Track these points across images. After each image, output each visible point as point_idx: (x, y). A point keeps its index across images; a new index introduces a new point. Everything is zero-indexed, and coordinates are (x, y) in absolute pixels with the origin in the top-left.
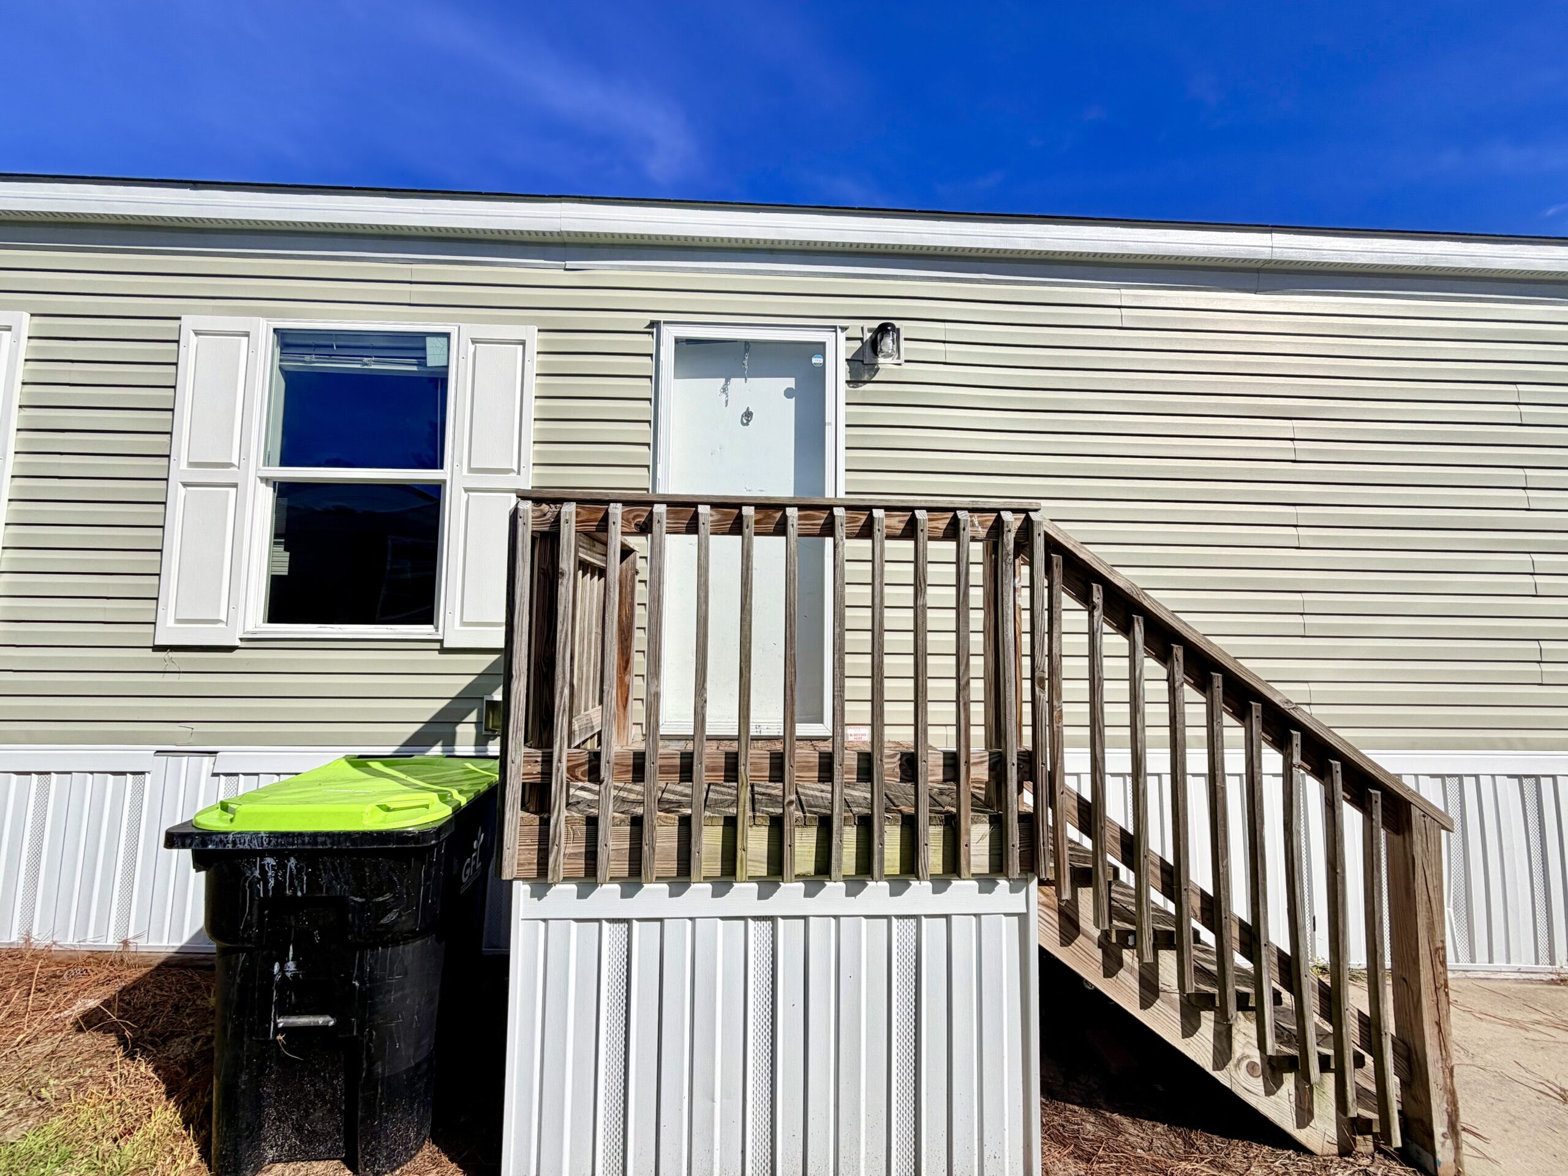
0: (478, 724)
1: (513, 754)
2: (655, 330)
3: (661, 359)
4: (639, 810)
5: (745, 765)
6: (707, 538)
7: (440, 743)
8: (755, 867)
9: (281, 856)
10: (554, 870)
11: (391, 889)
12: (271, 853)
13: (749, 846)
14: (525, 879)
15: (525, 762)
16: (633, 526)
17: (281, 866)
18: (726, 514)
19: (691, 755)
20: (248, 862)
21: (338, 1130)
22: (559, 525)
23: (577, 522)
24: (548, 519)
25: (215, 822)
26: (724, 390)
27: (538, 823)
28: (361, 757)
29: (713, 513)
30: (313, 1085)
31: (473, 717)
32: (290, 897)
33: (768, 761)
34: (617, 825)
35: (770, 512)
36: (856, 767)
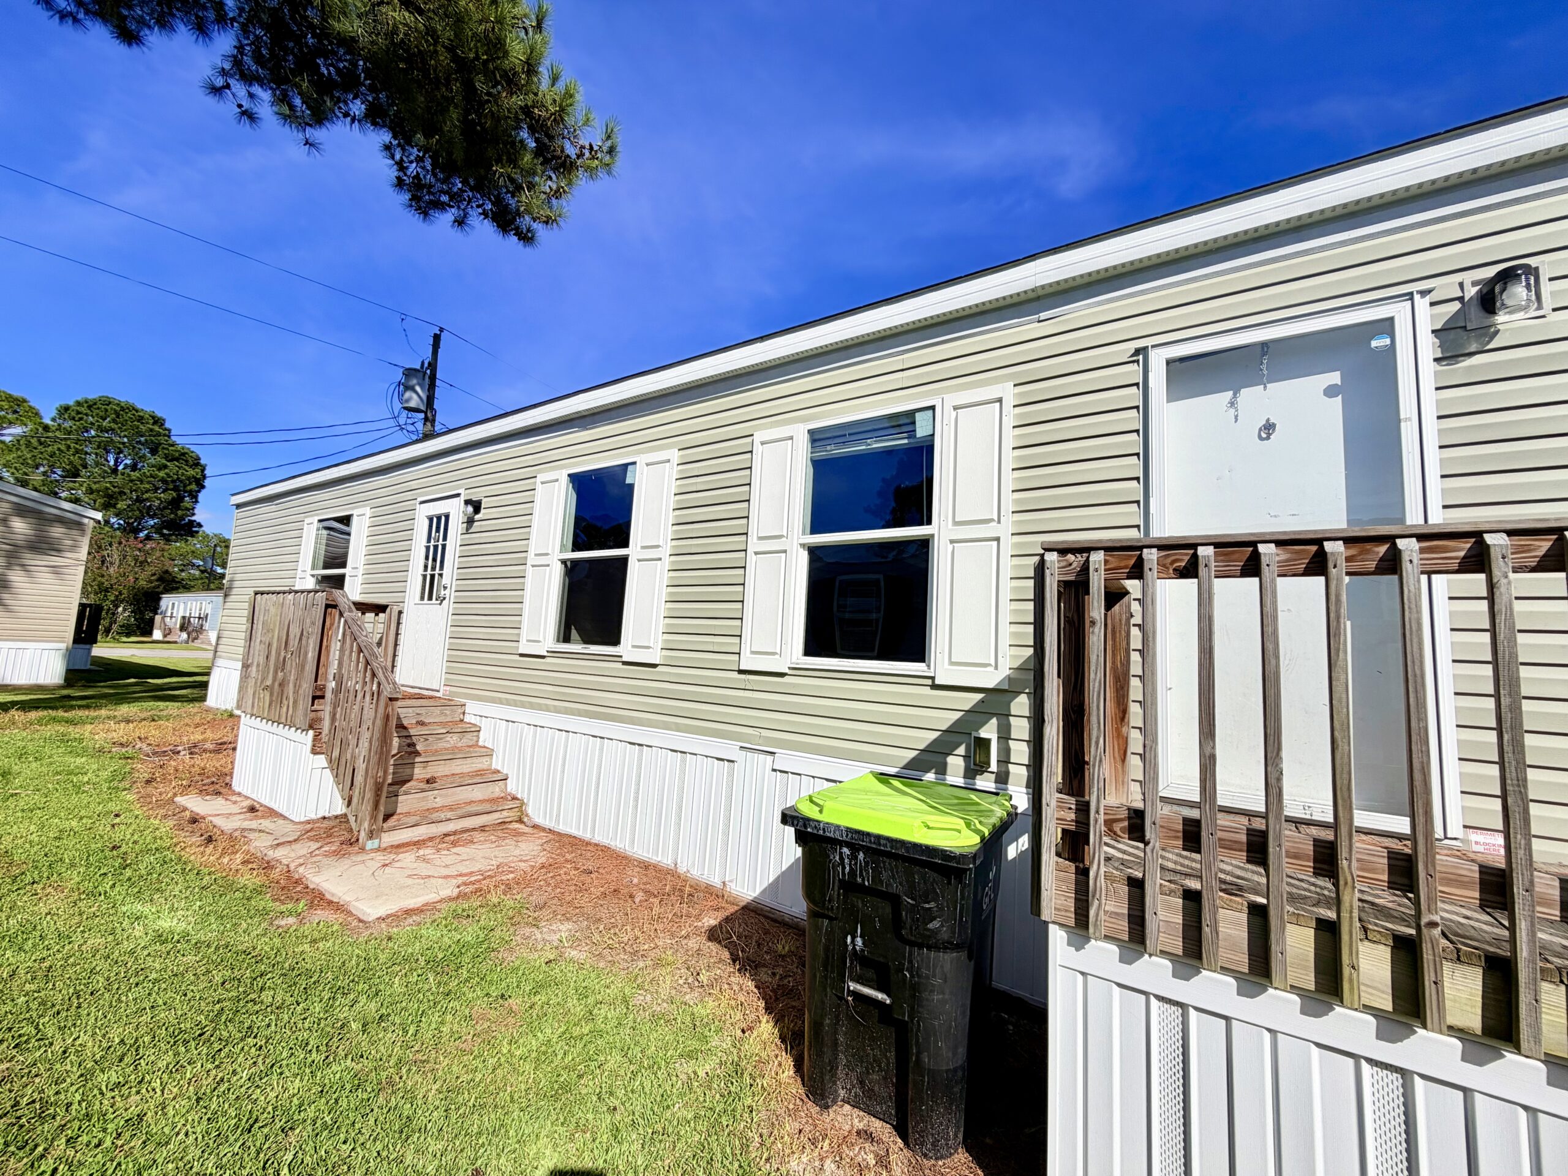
0: (966, 757)
1: (1048, 797)
2: (1141, 357)
3: (1150, 385)
4: (1194, 885)
5: (1349, 860)
6: (1273, 581)
7: (933, 771)
8: (1371, 994)
9: (854, 848)
10: (1095, 925)
11: (935, 900)
12: (848, 845)
13: (1361, 965)
14: (1061, 925)
15: (1058, 807)
16: (1171, 571)
17: (853, 856)
18: (1297, 552)
19: (1264, 835)
20: (831, 848)
21: (890, 1098)
22: (1089, 573)
23: (1105, 570)
24: (1075, 569)
25: (809, 811)
26: (1232, 404)
27: (1074, 871)
28: (882, 774)
29: (1279, 552)
30: (872, 1050)
31: (961, 750)
32: (860, 884)
33: (1386, 861)
34: (1166, 894)
35: (1368, 546)
36: (1558, 898)
